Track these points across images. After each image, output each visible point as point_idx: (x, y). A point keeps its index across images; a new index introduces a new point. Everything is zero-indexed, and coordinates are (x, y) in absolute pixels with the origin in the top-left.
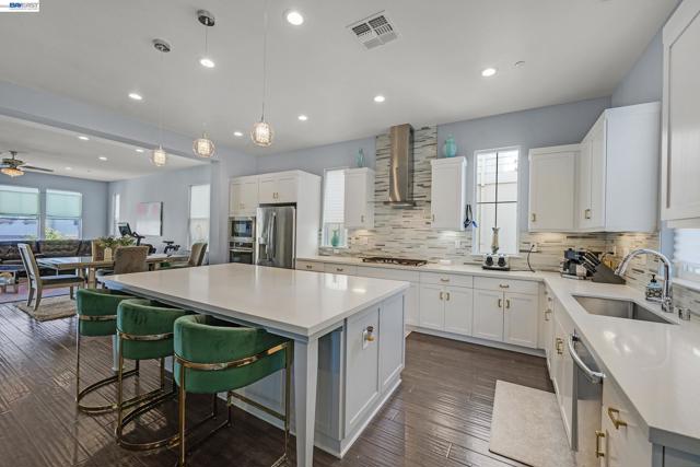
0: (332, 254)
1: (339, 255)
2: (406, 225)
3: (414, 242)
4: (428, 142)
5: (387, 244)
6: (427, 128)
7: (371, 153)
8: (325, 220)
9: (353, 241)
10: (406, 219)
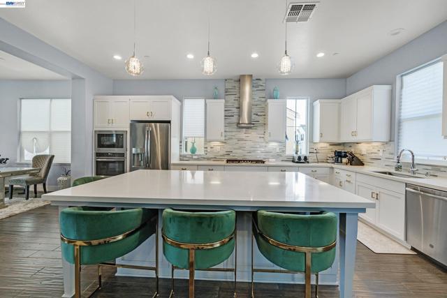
0: (191, 158)
1: (198, 159)
2: (248, 139)
3: (252, 149)
4: (260, 88)
5: (234, 151)
6: (259, 79)
7: (222, 91)
8: (184, 135)
9: (209, 150)
10: (247, 135)
